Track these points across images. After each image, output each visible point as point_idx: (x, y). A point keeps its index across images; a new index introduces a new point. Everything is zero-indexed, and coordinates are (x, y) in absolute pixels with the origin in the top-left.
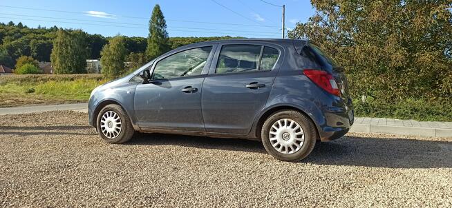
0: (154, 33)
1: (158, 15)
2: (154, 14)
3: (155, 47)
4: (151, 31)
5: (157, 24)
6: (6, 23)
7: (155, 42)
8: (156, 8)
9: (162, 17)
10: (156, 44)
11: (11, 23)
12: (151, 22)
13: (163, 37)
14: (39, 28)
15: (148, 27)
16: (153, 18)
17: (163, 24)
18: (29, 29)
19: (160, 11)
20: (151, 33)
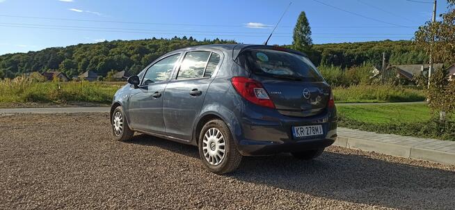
0: (298, 42)
1: (303, 21)
2: (298, 21)
4: (295, 38)
5: (302, 31)
6: (181, 38)
8: (301, 15)
9: (307, 24)
11: (185, 38)
12: (296, 30)
13: (306, 44)
14: (205, 40)
15: (293, 35)
16: (297, 26)
17: (308, 31)
18: (197, 42)
19: (305, 18)
20: (295, 40)
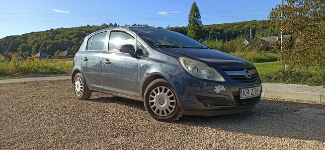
0: (192, 24)
1: (195, 9)
2: (192, 9)
3: (192, 33)
4: (190, 21)
5: (194, 16)
7: (192, 29)
9: (198, 11)
10: (193, 31)
12: (190, 15)
13: (198, 25)
16: (191, 12)
17: (199, 16)
19: (196, 6)
20: (190, 23)
